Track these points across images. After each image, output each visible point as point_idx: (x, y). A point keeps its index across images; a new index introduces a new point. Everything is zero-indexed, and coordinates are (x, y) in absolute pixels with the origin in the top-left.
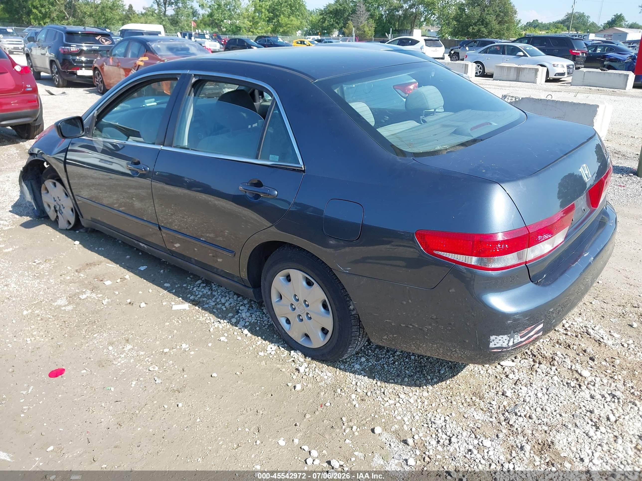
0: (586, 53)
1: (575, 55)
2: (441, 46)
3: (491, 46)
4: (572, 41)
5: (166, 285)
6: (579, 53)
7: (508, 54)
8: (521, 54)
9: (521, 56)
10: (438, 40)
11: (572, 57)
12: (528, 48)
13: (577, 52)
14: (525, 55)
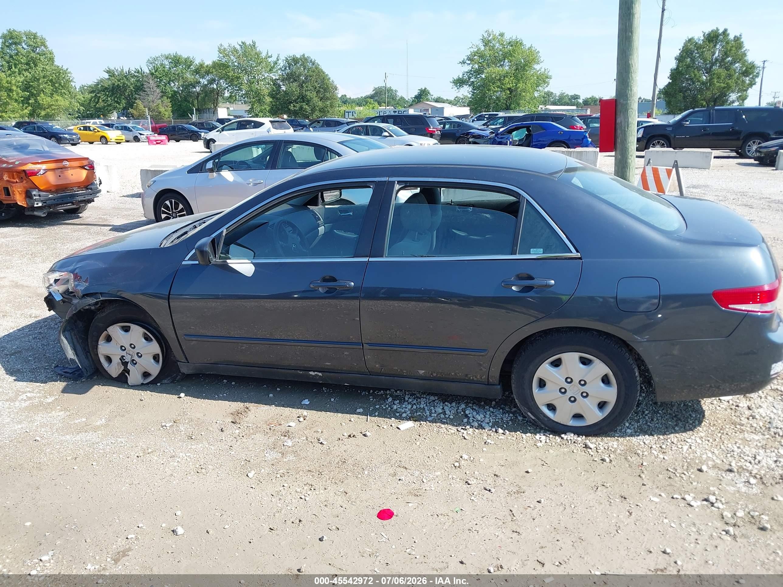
0: (440, 131)
1: (432, 133)
2: (289, 128)
3: (353, 127)
4: (426, 119)
5: (358, 411)
6: (434, 131)
7: (373, 135)
8: (386, 134)
9: (387, 136)
10: (285, 122)
11: (429, 135)
12: (391, 128)
13: (433, 130)
14: (391, 136)
